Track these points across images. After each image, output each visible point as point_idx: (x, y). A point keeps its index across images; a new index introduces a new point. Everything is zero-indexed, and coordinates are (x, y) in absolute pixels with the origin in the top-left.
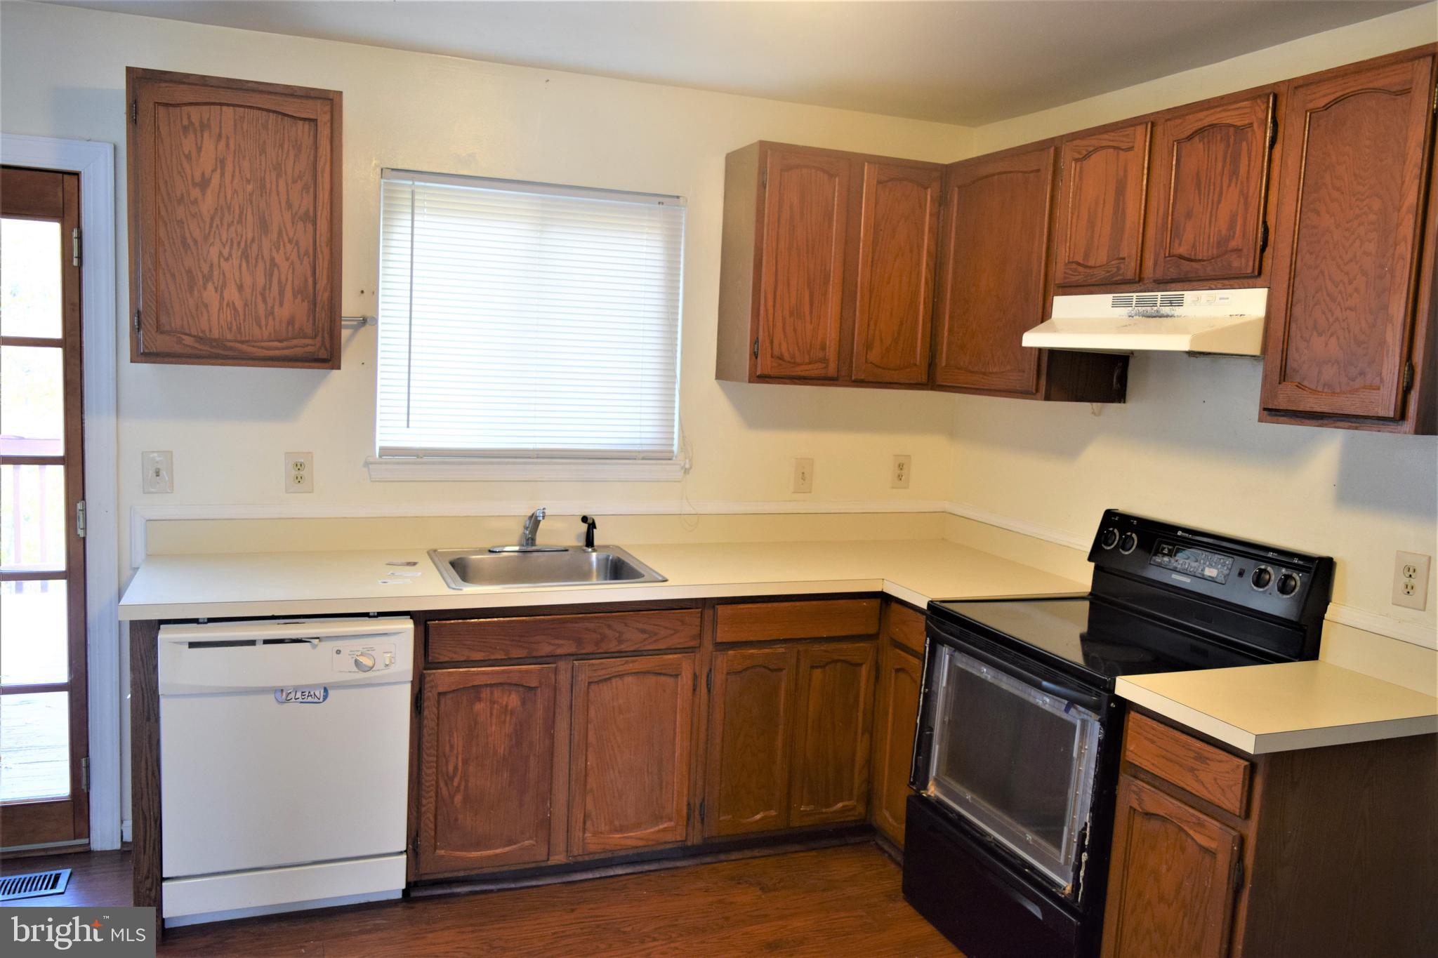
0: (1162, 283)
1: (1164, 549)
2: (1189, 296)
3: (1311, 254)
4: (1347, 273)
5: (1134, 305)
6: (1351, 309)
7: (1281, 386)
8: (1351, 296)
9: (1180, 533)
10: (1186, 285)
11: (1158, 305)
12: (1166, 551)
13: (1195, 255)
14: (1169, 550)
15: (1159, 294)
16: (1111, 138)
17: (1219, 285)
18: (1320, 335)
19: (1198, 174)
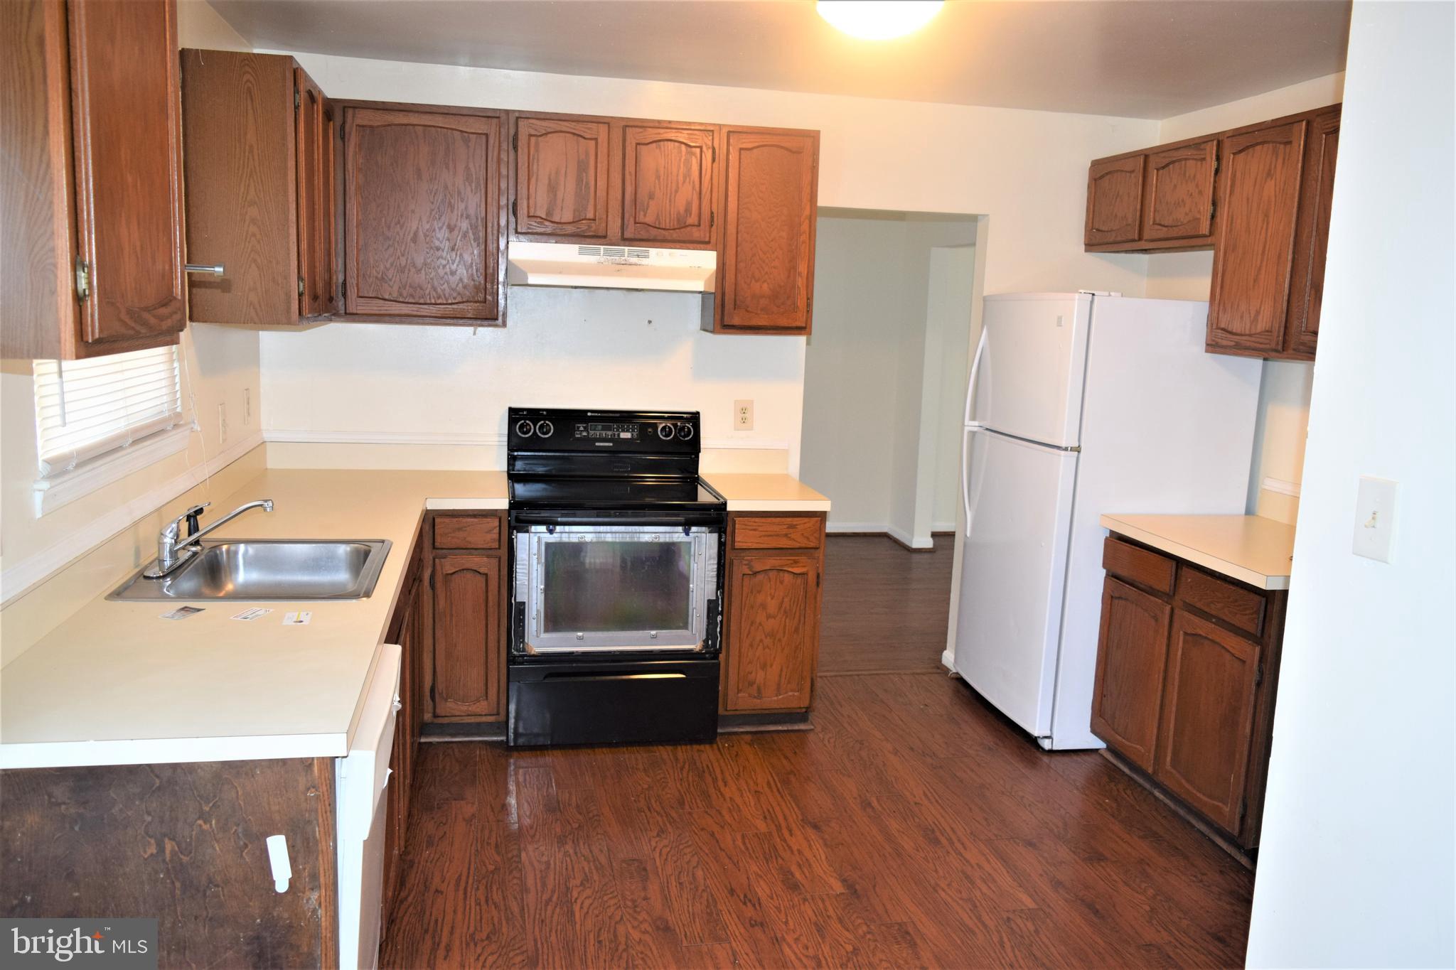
0: (626, 240)
1: (578, 428)
2: (653, 252)
3: (748, 234)
4: (771, 247)
5: (602, 254)
6: (775, 268)
7: (736, 311)
8: (774, 260)
9: (589, 414)
10: (650, 243)
11: (626, 255)
12: (582, 429)
13: (659, 223)
14: (584, 427)
15: (626, 248)
16: (572, 126)
17: (678, 246)
18: (756, 281)
19: (657, 171)
